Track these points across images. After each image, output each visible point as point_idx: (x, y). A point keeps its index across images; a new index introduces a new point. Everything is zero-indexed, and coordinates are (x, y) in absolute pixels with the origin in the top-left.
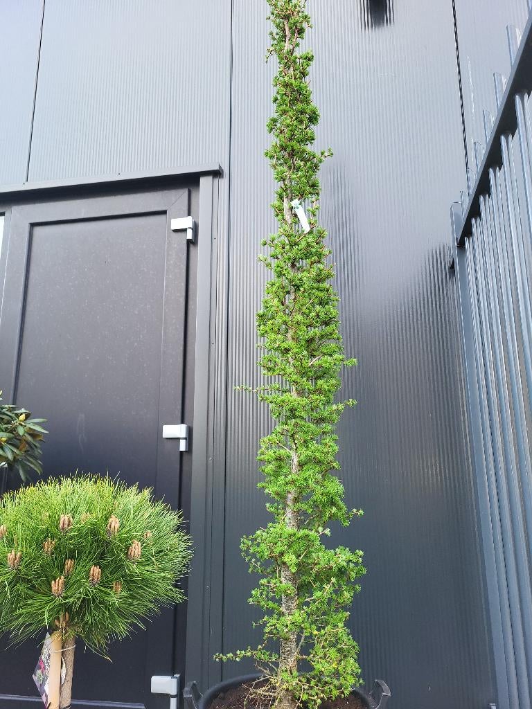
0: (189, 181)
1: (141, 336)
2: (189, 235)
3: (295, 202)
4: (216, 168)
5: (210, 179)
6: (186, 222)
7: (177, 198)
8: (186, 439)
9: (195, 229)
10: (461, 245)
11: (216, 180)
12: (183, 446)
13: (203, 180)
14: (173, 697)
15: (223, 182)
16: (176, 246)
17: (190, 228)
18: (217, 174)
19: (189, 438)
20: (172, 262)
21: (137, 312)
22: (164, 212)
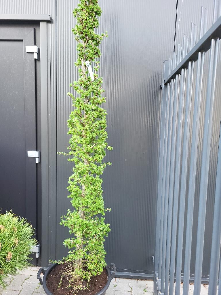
0: (35, 23)
1: (14, 107)
2: (36, 56)
3: (87, 63)
4: (49, 19)
5: (45, 23)
6: (34, 49)
7: (27, 33)
8: (38, 157)
9: (39, 53)
10: (166, 84)
11: (49, 25)
12: (37, 161)
13: (41, 24)
14: (37, 253)
15: (52, 26)
16: (29, 61)
17: (36, 53)
18: (49, 21)
19: (40, 157)
20: (27, 70)
21: (11, 95)
22: (22, 41)
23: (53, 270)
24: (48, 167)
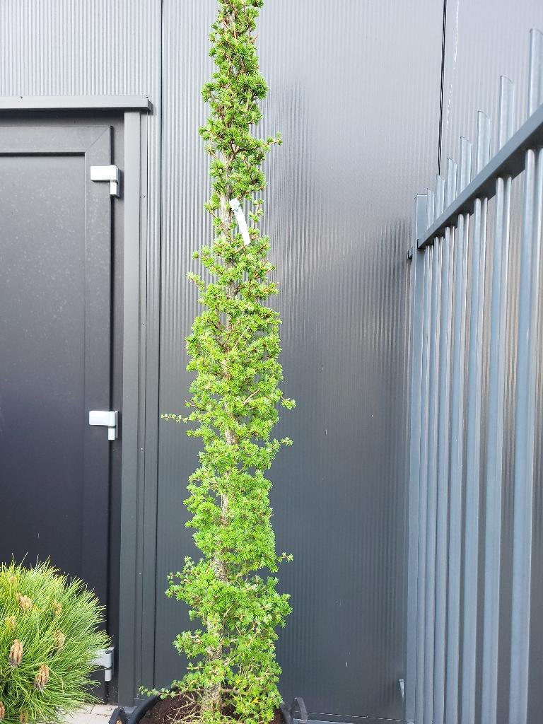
0: (113, 116)
1: (61, 308)
2: (113, 190)
3: (234, 203)
4: (145, 105)
5: (137, 115)
6: (110, 172)
7: (93, 137)
8: (115, 427)
9: (120, 182)
10: (421, 249)
11: (147, 118)
12: (112, 435)
13: (127, 116)
14: (108, 669)
15: (152, 121)
16: (97, 200)
17: (113, 181)
18: (145, 111)
19: (119, 426)
20: (93, 221)
21: (54, 279)
22: (82, 154)
23: (148, 713)
24: (138, 448)
